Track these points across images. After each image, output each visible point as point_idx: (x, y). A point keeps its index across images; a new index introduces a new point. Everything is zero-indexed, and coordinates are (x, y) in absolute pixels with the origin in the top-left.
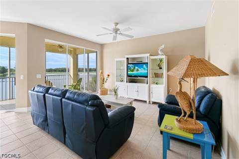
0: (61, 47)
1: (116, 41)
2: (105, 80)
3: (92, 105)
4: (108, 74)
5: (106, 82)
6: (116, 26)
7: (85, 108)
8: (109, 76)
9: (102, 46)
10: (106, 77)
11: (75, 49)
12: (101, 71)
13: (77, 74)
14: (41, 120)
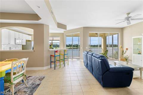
0: (96, 34)
1: (130, 25)
2: (124, 52)
3: (101, 59)
4: (127, 48)
5: (125, 53)
6: (128, 15)
7: (98, 60)
8: (127, 49)
9: (122, 29)
10: (125, 50)
11: (105, 34)
12: (121, 46)
13: (106, 48)
14: (86, 64)
